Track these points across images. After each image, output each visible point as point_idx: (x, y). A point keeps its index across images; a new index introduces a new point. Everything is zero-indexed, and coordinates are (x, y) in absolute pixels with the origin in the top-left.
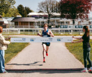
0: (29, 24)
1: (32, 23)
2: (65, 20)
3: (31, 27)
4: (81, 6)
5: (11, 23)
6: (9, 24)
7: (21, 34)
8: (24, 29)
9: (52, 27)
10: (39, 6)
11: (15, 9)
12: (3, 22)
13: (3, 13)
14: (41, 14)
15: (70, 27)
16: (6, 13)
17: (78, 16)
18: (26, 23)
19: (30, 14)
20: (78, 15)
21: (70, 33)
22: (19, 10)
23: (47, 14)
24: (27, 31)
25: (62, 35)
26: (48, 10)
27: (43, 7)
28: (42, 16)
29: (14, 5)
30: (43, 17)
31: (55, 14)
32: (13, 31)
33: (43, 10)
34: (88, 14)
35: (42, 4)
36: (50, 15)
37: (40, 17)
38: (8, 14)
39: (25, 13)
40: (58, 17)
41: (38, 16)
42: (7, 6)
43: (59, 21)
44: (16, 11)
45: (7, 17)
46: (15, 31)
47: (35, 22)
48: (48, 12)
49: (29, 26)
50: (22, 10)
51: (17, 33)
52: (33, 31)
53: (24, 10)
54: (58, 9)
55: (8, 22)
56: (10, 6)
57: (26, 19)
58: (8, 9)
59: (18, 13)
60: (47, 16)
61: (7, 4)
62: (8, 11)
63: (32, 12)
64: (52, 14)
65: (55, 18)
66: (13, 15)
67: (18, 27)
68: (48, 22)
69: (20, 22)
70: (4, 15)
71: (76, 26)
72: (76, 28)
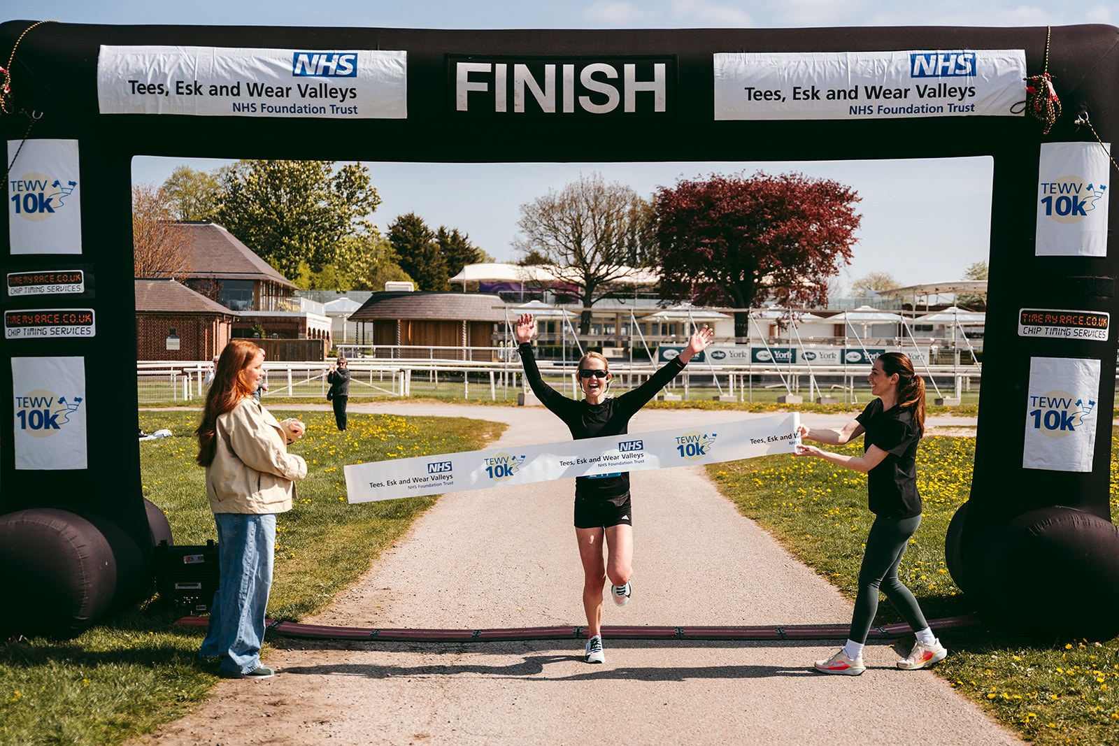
0: (465, 336)
1: (483, 331)
2: (684, 312)
3: (477, 356)
4: (784, 228)
5: (349, 329)
6: (338, 336)
7: (417, 397)
8: (432, 365)
10: (528, 225)
11: (373, 243)
12: (304, 320)
13: (304, 269)
14: (541, 274)
15: (718, 356)
16: (317, 263)
17: (765, 288)
18: (446, 330)
19: (471, 273)
20: (768, 280)
21: (724, 397)
22: (400, 250)
23: (576, 275)
24: (456, 376)
25: (677, 407)
26: (578, 252)
27: (554, 229)
28: (544, 285)
29: (370, 219)
30: (548, 295)
31: (625, 274)
33: (553, 247)
34: (830, 280)
35: (548, 210)
36: (592, 281)
37: (534, 290)
38: (331, 269)
39: (441, 265)
40: (641, 297)
41: (518, 284)
42: (327, 224)
43: (648, 319)
44: (381, 255)
45: (327, 288)
46: (376, 378)
47: (502, 327)
48: (581, 262)
49: (465, 347)
50: (417, 247)
51: (390, 388)
52: (492, 374)
53: (432, 246)
54: (642, 248)
55: (330, 320)
56: (341, 224)
57: (444, 306)
58: (332, 240)
59: (397, 269)
60: (578, 284)
61: (326, 211)
62: (333, 251)
63: (481, 262)
64: (607, 274)
65: (622, 300)
66: (362, 279)
67: (394, 357)
68: (580, 320)
69: (406, 322)
70: (305, 281)
71: (755, 351)
72: (755, 360)
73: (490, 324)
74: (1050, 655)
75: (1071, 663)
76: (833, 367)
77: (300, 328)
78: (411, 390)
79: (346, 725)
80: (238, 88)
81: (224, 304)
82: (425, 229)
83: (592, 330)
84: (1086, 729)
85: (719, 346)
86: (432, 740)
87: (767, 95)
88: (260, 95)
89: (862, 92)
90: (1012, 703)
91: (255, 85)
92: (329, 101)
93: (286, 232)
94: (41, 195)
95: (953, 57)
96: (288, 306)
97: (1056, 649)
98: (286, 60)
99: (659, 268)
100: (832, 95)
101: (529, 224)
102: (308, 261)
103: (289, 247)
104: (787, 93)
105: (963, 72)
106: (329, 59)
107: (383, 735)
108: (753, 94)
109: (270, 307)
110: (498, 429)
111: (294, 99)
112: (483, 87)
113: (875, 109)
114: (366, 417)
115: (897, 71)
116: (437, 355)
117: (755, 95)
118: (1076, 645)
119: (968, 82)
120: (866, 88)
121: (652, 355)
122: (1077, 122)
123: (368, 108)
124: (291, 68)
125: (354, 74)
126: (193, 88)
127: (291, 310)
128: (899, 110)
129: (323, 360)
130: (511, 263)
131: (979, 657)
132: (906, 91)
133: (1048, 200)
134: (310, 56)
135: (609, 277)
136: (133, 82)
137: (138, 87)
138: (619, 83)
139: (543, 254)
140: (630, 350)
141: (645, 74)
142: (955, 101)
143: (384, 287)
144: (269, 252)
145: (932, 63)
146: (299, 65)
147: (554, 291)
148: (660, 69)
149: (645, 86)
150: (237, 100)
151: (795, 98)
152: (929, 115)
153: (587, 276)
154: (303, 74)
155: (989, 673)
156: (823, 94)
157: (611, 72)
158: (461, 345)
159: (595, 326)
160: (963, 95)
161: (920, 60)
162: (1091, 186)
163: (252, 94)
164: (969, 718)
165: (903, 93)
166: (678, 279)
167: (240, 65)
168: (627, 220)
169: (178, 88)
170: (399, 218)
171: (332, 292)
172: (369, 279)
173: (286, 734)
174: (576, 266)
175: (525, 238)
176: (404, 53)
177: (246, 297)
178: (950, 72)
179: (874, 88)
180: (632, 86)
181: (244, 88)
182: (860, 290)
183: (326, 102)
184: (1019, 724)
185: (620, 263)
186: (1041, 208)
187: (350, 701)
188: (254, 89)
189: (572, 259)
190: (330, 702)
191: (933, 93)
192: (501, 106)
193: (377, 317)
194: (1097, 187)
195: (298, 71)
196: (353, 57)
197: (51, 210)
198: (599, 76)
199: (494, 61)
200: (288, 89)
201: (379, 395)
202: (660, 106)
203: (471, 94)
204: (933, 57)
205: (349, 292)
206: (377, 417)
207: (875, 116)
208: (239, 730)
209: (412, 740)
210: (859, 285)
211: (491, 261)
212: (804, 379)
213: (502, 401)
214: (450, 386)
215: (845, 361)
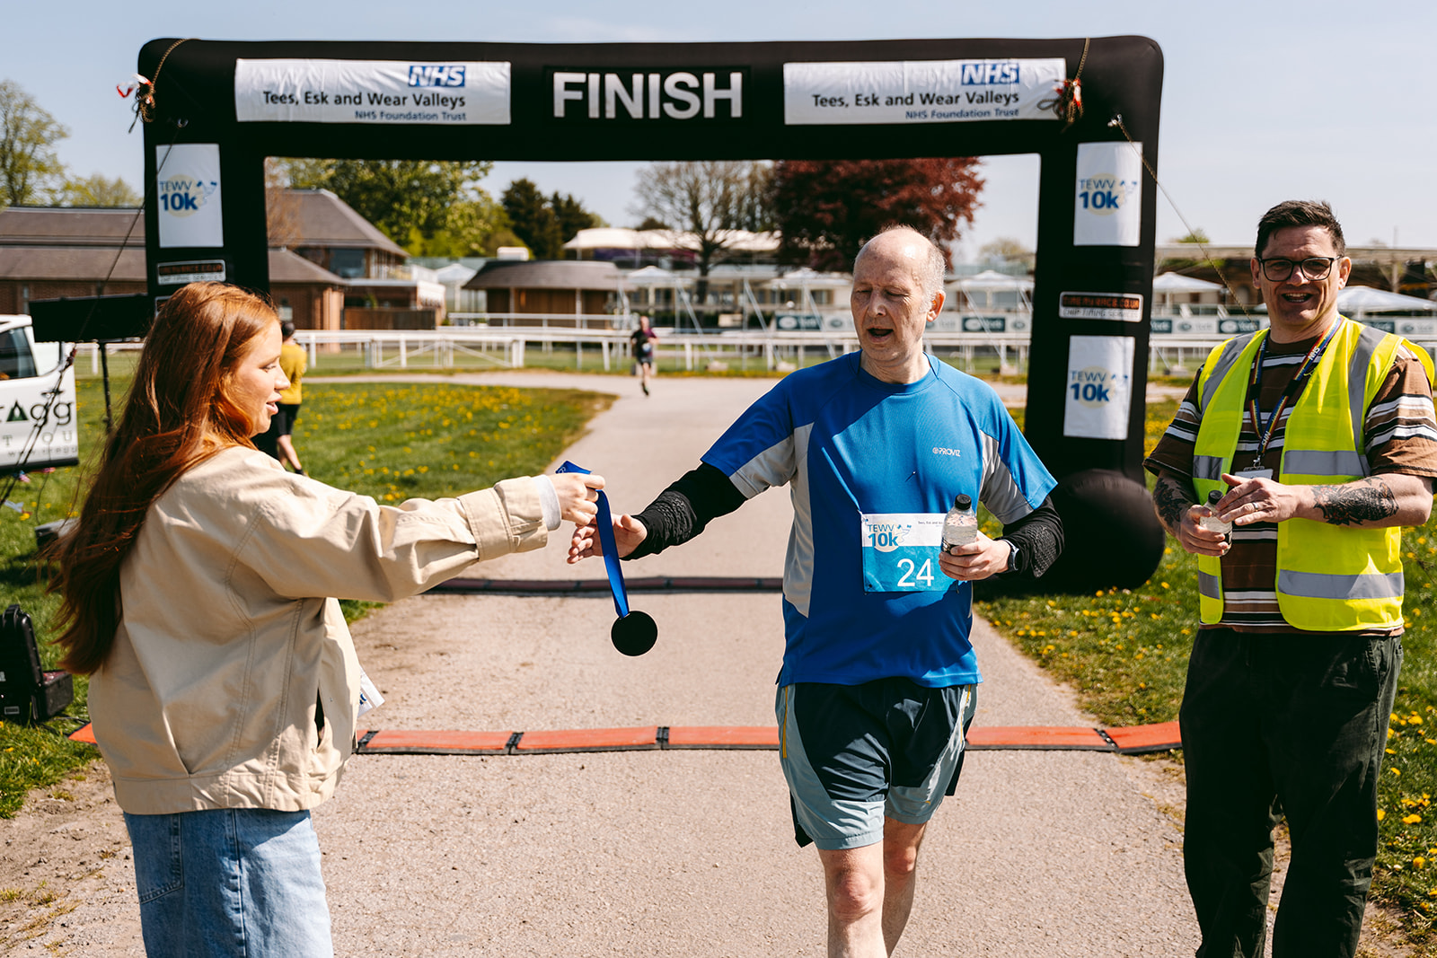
0: (579, 305)
1: (597, 300)
2: (803, 278)
3: (591, 324)
5: (461, 297)
6: (450, 305)
7: (529, 367)
8: (546, 334)
9: (725, 320)
10: (643, 190)
11: (485, 208)
12: (414, 289)
13: (415, 236)
14: (656, 240)
15: (835, 325)
16: (429, 229)
18: (559, 299)
19: (585, 239)
22: (513, 215)
23: (693, 242)
24: (571, 346)
26: (695, 218)
27: (670, 195)
28: (660, 252)
29: (482, 184)
30: (665, 261)
31: (742, 239)
32: (476, 347)
33: (668, 211)
34: (954, 245)
36: (709, 248)
37: (650, 257)
38: (443, 236)
39: (554, 232)
40: (760, 263)
41: (633, 251)
42: (438, 190)
43: (767, 286)
44: (494, 220)
45: (440, 255)
46: (489, 348)
47: (616, 295)
48: (698, 228)
49: (579, 316)
50: (531, 212)
51: (503, 358)
52: (605, 346)
53: (546, 211)
54: (762, 212)
55: (442, 289)
56: (453, 189)
57: (559, 274)
58: (443, 205)
59: (510, 235)
60: (694, 251)
61: (437, 177)
62: (444, 217)
63: (597, 226)
64: (724, 240)
65: (740, 266)
66: (475, 246)
67: (509, 325)
68: (695, 289)
69: (520, 291)
70: (416, 248)
73: (603, 293)
74: (1083, 600)
75: (1096, 607)
76: (954, 336)
77: (412, 296)
78: (525, 360)
79: (462, 656)
80: (360, 97)
81: (335, 272)
82: (539, 194)
83: (710, 299)
84: (1093, 658)
85: (836, 314)
86: (536, 667)
87: (832, 102)
88: (379, 103)
89: (917, 99)
90: (1038, 638)
91: (375, 95)
92: (441, 108)
93: (398, 198)
94: (186, 195)
95: (999, 67)
96: (400, 274)
97: (1087, 596)
98: (403, 72)
99: (778, 233)
100: (890, 101)
101: (645, 190)
102: (420, 228)
103: (400, 214)
104: (850, 100)
105: (1008, 80)
106: (441, 70)
107: (494, 664)
108: (820, 101)
109: (381, 276)
110: (610, 399)
111: (410, 106)
112: (578, 95)
113: (929, 114)
114: (478, 388)
115: (949, 80)
116: (551, 323)
117: (822, 102)
118: (1106, 593)
119: (1013, 89)
120: (921, 95)
121: (768, 323)
122: (1110, 124)
123: (475, 115)
124: (405, 79)
125: (462, 85)
126: (319, 98)
127: (402, 279)
128: (950, 115)
129: (434, 329)
130: (626, 228)
131: (1018, 603)
132: (957, 97)
133: (1085, 195)
134: (424, 68)
135: (725, 244)
136: (267, 93)
137: (272, 98)
138: (699, 92)
139: (658, 218)
140: (746, 318)
141: (723, 83)
142: (1001, 106)
143: (495, 253)
144: (379, 218)
145: (981, 72)
146: (414, 77)
147: (670, 258)
148: (736, 78)
149: (723, 94)
150: (360, 108)
151: (857, 104)
152: (977, 118)
153: (705, 243)
154: (417, 85)
155: (1026, 615)
156: (882, 101)
157: (692, 80)
158: (574, 312)
159: (715, 294)
160: (1008, 100)
161: (970, 69)
162: (1123, 183)
163: (372, 103)
164: (998, 651)
165: (952, 100)
166: (796, 245)
167: (362, 77)
168: (746, 185)
169: (307, 98)
170: (513, 184)
171: (444, 260)
172: (482, 245)
173: (412, 662)
174: (693, 231)
175: (640, 204)
176: (507, 65)
177: (357, 265)
178: (996, 80)
179: (928, 95)
180: (711, 93)
181: (364, 98)
182: (986, 255)
183: (437, 109)
184: (1038, 655)
185: (739, 228)
186: (1079, 202)
187: (465, 638)
188: (375, 99)
189: (689, 224)
190: (448, 638)
191: (982, 100)
192: (594, 112)
193: (490, 284)
194: (1129, 183)
195: (413, 82)
196: (461, 70)
197: (195, 207)
198: (681, 85)
199: (588, 71)
200: (404, 99)
201: (492, 366)
202: (736, 111)
203: (568, 102)
204: (981, 68)
205: (463, 260)
206: (490, 388)
207: (929, 120)
208: (373, 660)
209: (518, 667)
210: (986, 249)
211: (607, 226)
213: (615, 371)
214: (563, 357)
215: (965, 329)
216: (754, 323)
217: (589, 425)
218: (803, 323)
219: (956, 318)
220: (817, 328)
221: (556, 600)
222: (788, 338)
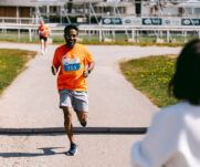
0: (18, 13)
1: (26, 11)
3: (23, 21)
8: (4, 26)
9: (80, 20)
25: (109, 44)
47: (34, 9)
49: (17, 18)
71: (144, 20)
72: (144, 23)
73: (29, 8)
83: (73, 11)
85: (128, 18)
110: (34, 54)
116: (6, 21)
158: (16, 16)
212: (165, 32)
213: (34, 42)
214: (12, 36)
215: (183, 24)
216: (94, 21)
217: (27, 65)
218: (114, 21)
219: (180, 19)
220: (120, 23)
221: (24, 137)
222: (107, 28)
